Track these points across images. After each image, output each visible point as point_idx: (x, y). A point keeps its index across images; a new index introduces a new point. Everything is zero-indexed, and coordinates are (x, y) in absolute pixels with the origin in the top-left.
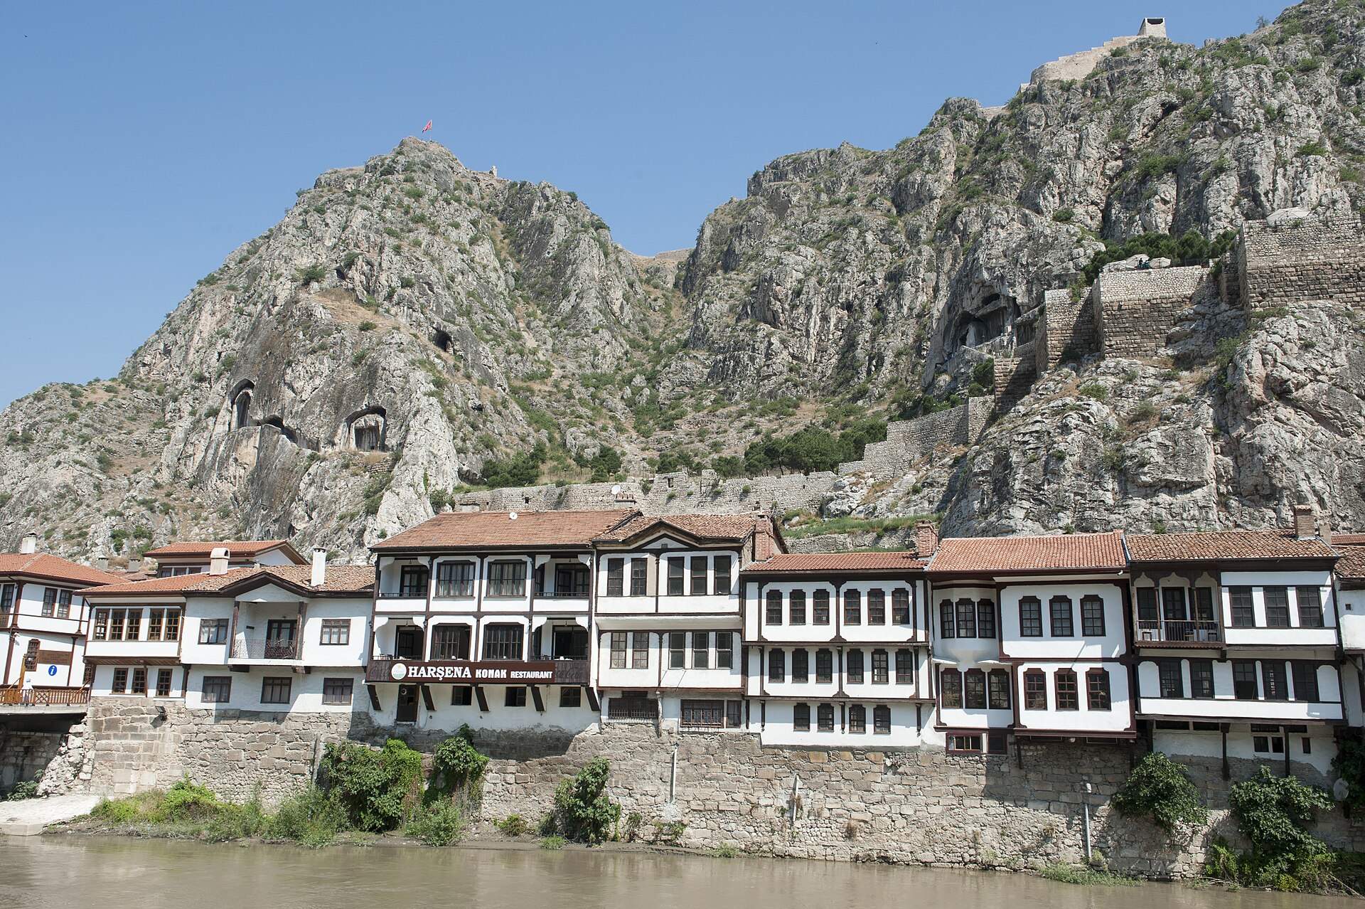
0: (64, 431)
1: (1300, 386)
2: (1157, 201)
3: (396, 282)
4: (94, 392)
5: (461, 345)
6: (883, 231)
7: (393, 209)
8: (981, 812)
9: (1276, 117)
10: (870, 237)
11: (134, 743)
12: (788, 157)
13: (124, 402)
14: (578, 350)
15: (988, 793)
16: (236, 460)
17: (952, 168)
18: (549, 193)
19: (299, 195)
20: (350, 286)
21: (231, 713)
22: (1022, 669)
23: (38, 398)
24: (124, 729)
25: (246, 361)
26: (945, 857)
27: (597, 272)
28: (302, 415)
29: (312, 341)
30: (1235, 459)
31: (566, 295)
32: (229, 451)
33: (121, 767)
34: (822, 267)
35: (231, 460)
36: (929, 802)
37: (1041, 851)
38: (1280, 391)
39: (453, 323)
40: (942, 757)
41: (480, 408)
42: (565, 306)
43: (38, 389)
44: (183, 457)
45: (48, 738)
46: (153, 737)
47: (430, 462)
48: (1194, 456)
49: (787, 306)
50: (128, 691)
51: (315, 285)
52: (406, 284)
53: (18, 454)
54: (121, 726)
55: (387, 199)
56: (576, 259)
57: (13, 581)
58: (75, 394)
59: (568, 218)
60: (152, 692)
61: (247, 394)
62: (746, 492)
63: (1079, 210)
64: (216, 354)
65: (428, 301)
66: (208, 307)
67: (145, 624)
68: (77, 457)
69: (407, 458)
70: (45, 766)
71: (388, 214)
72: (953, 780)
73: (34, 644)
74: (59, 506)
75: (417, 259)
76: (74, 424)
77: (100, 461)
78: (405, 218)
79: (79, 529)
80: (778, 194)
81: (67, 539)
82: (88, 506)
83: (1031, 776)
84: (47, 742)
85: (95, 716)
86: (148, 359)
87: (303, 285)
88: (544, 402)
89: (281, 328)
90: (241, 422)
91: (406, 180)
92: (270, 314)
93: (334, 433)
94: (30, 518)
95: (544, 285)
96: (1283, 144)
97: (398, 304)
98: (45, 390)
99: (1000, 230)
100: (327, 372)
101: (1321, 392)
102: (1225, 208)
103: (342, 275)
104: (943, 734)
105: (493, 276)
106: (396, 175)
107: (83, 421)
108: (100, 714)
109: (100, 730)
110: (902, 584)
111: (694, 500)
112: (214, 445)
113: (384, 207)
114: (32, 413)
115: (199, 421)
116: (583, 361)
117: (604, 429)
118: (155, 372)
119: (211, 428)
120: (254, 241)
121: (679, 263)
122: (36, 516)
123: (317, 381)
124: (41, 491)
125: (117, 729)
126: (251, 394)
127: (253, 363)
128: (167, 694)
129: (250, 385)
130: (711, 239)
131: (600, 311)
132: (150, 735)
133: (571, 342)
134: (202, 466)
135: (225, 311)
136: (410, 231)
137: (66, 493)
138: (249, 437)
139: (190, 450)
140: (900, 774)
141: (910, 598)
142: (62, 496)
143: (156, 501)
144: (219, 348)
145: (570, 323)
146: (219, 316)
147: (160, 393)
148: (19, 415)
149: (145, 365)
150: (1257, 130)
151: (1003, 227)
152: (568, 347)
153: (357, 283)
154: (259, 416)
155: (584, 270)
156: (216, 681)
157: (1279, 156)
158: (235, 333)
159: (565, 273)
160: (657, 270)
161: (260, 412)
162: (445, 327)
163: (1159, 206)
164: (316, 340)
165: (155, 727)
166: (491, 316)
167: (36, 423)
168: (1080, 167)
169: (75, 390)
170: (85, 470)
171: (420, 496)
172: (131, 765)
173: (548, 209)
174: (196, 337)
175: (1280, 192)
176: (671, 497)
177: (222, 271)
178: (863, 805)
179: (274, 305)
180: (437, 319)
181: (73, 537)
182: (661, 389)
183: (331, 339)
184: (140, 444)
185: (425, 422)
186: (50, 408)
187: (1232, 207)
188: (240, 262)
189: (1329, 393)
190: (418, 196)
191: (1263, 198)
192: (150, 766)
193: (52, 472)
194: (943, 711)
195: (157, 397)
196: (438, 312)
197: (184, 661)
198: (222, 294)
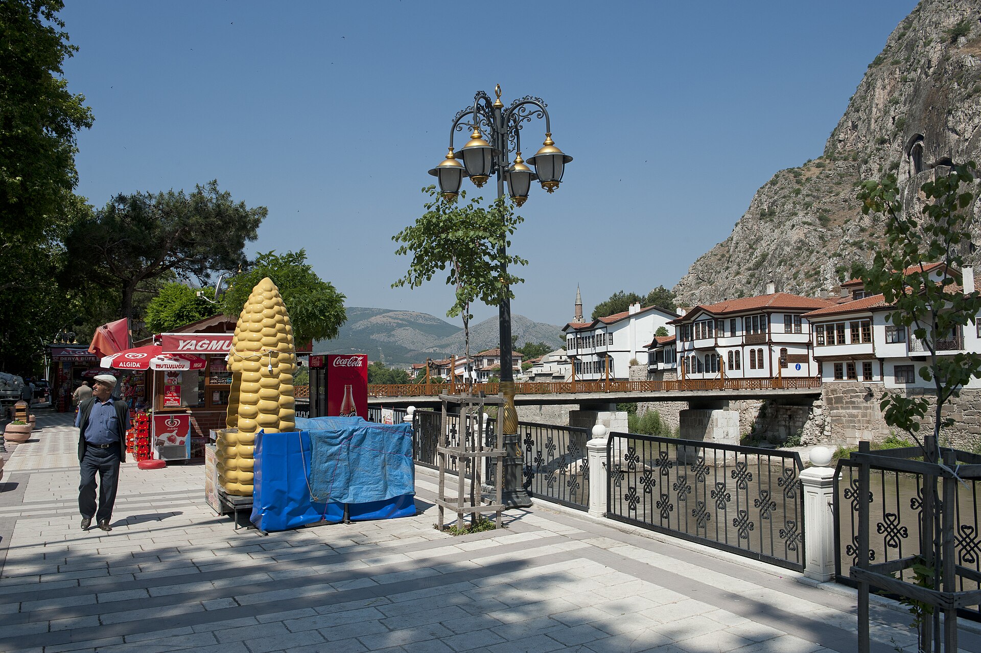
0: (794, 203)
4: (809, 170)
11: (855, 412)
13: (830, 172)
16: (919, 199)
21: (918, 390)
23: (773, 183)
24: (847, 403)
25: (914, 120)
28: (968, 152)
29: (966, 88)
32: (912, 193)
33: (849, 427)
35: (915, 200)
43: (772, 177)
45: (801, 409)
46: (866, 408)
50: (845, 378)
51: (962, 40)
53: (767, 224)
54: (844, 401)
57: (764, 312)
58: (797, 175)
60: (861, 378)
61: (919, 145)
64: (891, 119)
66: (879, 83)
67: (848, 332)
68: (804, 220)
70: (802, 427)
73: (783, 351)
74: (798, 255)
76: (799, 196)
77: (820, 219)
79: (814, 269)
81: (807, 278)
82: (818, 252)
84: (801, 412)
85: (827, 395)
86: (842, 136)
87: (951, 43)
89: (938, 85)
90: (918, 168)
92: (927, 75)
94: (782, 267)
98: (777, 176)
107: (805, 193)
108: (830, 394)
109: (832, 404)
114: (772, 194)
115: (885, 175)
118: (848, 144)
120: (907, 18)
122: (785, 265)
124: (785, 248)
125: (843, 403)
126: (922, 145)
127: (920, 120)
128: (871, 379)
129: (920, 138)
132: (864, 407)
135: (893, 83)
137: (802, 245)
142: (799, 248)
143: (863, 241)
144: (892, 113)
146: (888, 88)
147: (854, 160)
148: (764, 198)
149: (840, 141)
154: (932, 160)
156: (903, 369)
158: (903, 99)
161: (932, 158)
164: (969, 86)
165: (867, 401)
167: (775, 201)
169: (796, 172)
170: (811, 228)
172: (855, 426)
174: (874, 110)
177: (886, 51)
179: (929, 68)
181: (811, 276)
184: (845, 201)
186: (782, 188)
188: (899, 39)
192: (867, 427)
193: (790, 233)
195: (853, 163)
197: (878, 356)
198: (888, 69)
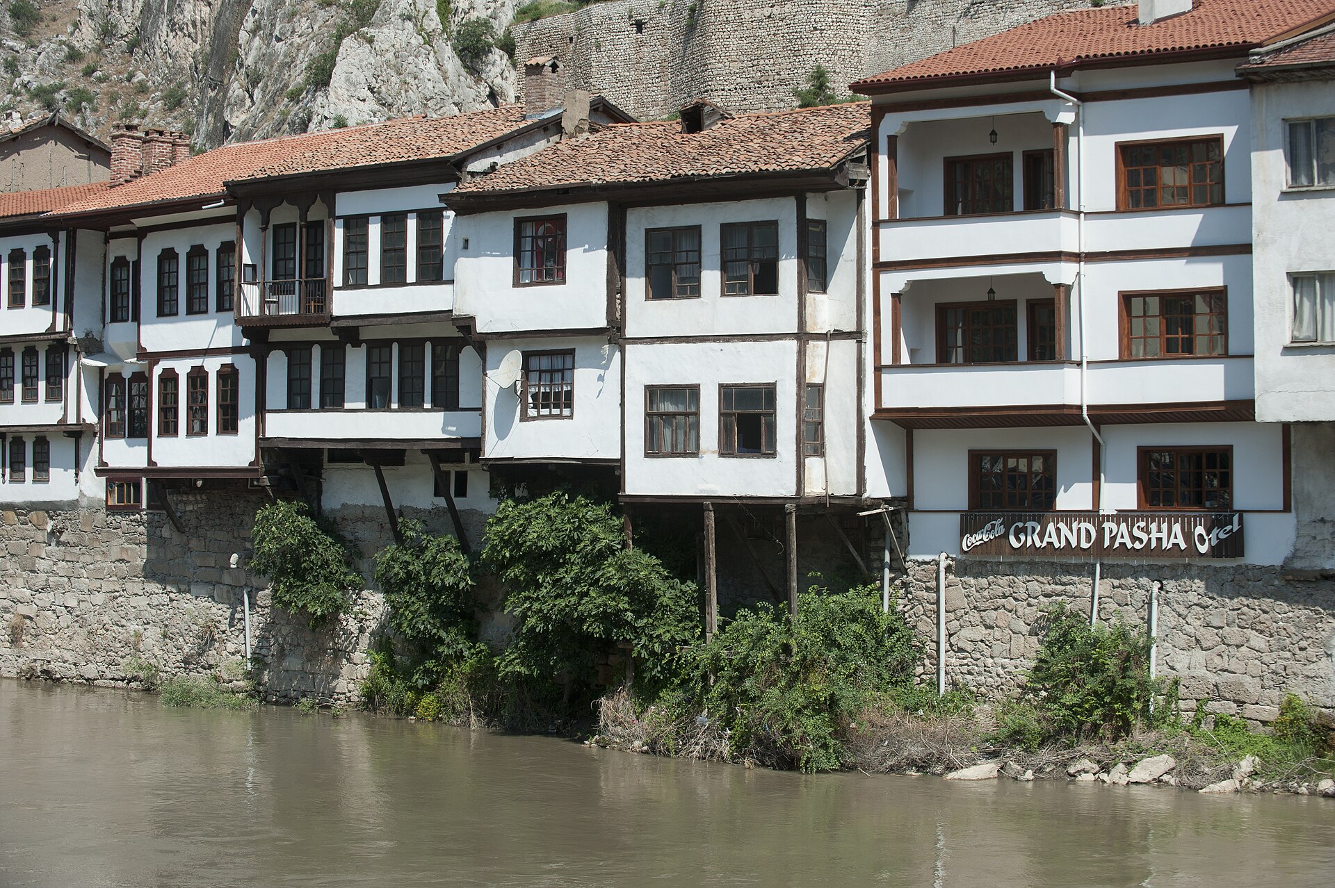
8: (142, 602)
15: (152, 572)
22: (157, 371)
26: (107, 671)
36: (92, 587)
37: (203, 660)
40: (101, 515)
72: (115, 553)
83: (194, 543)
104: (104, 479)
110: (44, 239)
140: (64, 544)
141: (52, 260)
171: (428, 40)
178: (28, 592)
194: (105, 442)
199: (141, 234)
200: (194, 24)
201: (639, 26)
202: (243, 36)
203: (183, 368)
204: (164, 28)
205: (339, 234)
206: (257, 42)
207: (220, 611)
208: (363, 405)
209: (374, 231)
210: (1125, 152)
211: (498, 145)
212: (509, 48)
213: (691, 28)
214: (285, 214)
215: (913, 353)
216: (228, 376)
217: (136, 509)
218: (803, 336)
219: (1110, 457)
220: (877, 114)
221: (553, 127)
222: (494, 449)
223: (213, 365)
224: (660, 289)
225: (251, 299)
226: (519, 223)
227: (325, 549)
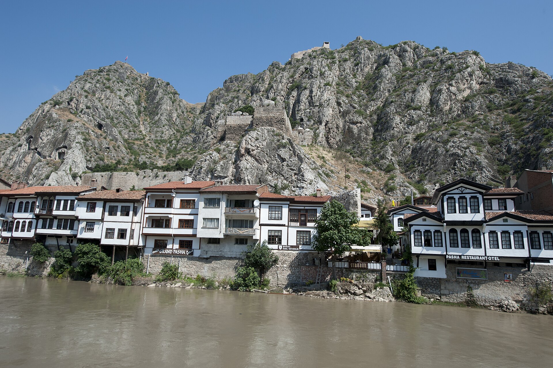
1: (253, 150)
2: (291, 96)
3: (84, 107)
5: (106, 128)
6: (244, 100)
7: (100, 84)
8: (5, 259)
9: (322, 74)
10: (240, 102)
12: (234, 76)
14: (157, 132)
15: (8, 254)
16: (24, 161)
17: (268, 83)
18: (159, 82)
19: (76, 77)
20: (71, 107)
22: (16, 221)
25: (32, 130)
27: (169, 108)
28: (43, 148)
30: (236, 171)
31: (157, 114)
32: (23, 158)
34: (226, 110)
35: (23, 161)
37: (17, 269)
38: (248, 151)
39: (104, 121)
41: (108, 148)
42: (157, 118)
44: (9, 159)
47: (73, 164)
48: (227, 169)
49: (214, 122)
51: (57, 106)
52: (88, 108)
55: (98, 80)
56: (162, 103)
59: (163, 91)
61: (31, 140)
62: (165, 176)
63: (278, 98)
65: (96, 114)
69: (65, 162)
71: (98, 85)
75: (93, 100)
78: (103, 87)
80: (229, 87)
83: (18, 249)
87: (54, 106)
88: (137, 147)
89: (43, 120)
90: (29, 149)
91: (107, 75)
92: (42, 115)
93: (51, 154)
95: (152, 111)
96: (321, 82)
97: (84, 114)
99: (254, 102)
100: (53, 134)
101: (258, 152)
102: (304, 100)
103: (69, 104)
104: (1, 238)
105: (132, 107)
106: (104, 73)
111: (151, 178)
112: (19, 156)
113: (97, 83)
115: (15, 148)
116: (157, 135)
117: (155, 156)
119: (19, 150)
121: (202, 107)
123: (49, 137)
127: (34, 130)
129: (32, 137)
130: (210, 100)
131: (167, 120)
133: (155, 129)
134: (15, 163)
136: (104, 91)
138: (29, 154)
139: (11, 157)
145: (157, 124)
150: (317, 78)
151: (255, 101)
152: (154, 131)
153: (73, 107)
155: (164, 107)
157: (319, 85)
159: (158, 107)
160: (194, 108)
161: (33, 146)
162: (101, 122)
163: (292, 98)
164: (51, 124)
166: (127, 120)
168: (280, 85)
171: (67, 174)
173: (158, 87)
175: (317, 96)
176: (144, 177)
179: (43, 112)
180: (98, 120)
182: (179, 145)
183: (56, 124)
185: (73, 151)
187: (306, 99)
189: (259, 153)
190: (109, 80)
191: (313, 97)
194: (2, 232)
196: (99, 117)
199: (16, 198)
200: (24, 166)
201: (102, 176)
202: (33, 170)
203: (21, 221)
204: (18, 166)
205: (56, 202)
206: (36, 171)
207: (22, 261)
208: (56, 229)
209: (62, 202)
210: (181, 200)
211: (86, 191)
212: (81, 177)
213: (110, 177)
214: (46, 198)
215: (148, 226)
216: (30, 223)
217: (7, 243)
218: (132, 222)
219: (175, 241)
220: (147, 192)
221: (95, 189)
222: (79, 236)
223: (27, 221)
224: (110, 214)
225: (37, 211)
226: (88, 203)
227: (46, 251)
